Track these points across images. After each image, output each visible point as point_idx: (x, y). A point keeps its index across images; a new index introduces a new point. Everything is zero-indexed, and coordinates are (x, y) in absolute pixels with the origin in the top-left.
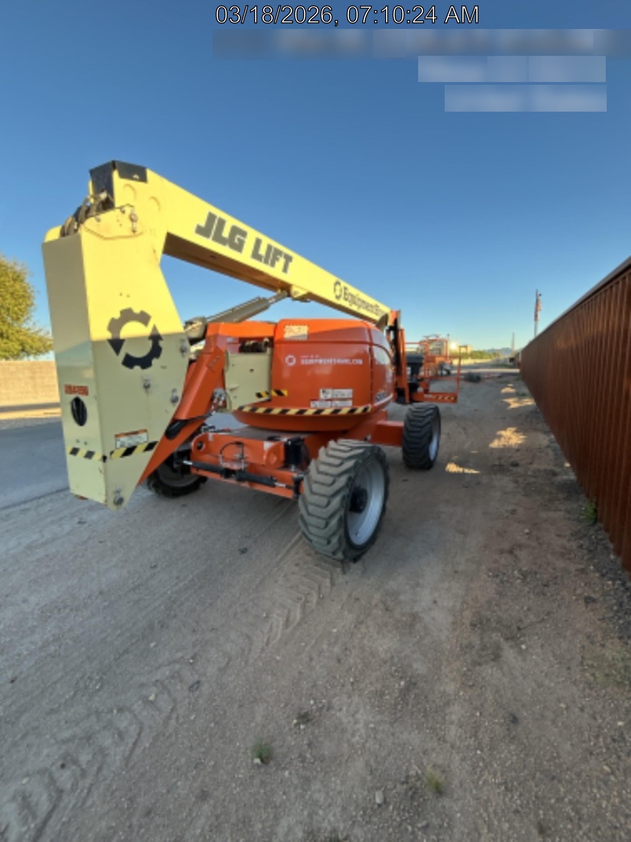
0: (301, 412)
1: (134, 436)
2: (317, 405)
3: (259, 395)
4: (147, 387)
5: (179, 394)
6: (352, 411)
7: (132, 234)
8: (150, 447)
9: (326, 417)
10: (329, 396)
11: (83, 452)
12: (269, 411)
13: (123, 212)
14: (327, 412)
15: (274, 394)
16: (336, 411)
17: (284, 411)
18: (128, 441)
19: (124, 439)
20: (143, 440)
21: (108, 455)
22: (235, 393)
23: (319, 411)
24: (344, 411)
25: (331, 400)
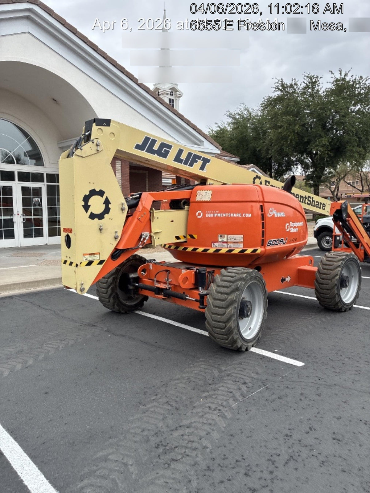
0: (206, 250)
1: (92, 256)
2: (217, 245)
3: (178, 238)
4: (101, 230)
5: (119, 234)
6: (243, 251)
7: (96, 152)
8: (101, 262)
9: (222, 255)
10: (225, 240)
11: (68, 263)
12: (186, 249)
13: (93, 143)
14: (223, 251)
15: (189, 237)
16: (230, 251)
17: (195, 250)
18: (90, 258)
19: (87, 256)
20: (97, 258)
21: (79, 264)
22: (158, 236)
23: (218, 250)
24: (236, 251)
25: (227, 242)
